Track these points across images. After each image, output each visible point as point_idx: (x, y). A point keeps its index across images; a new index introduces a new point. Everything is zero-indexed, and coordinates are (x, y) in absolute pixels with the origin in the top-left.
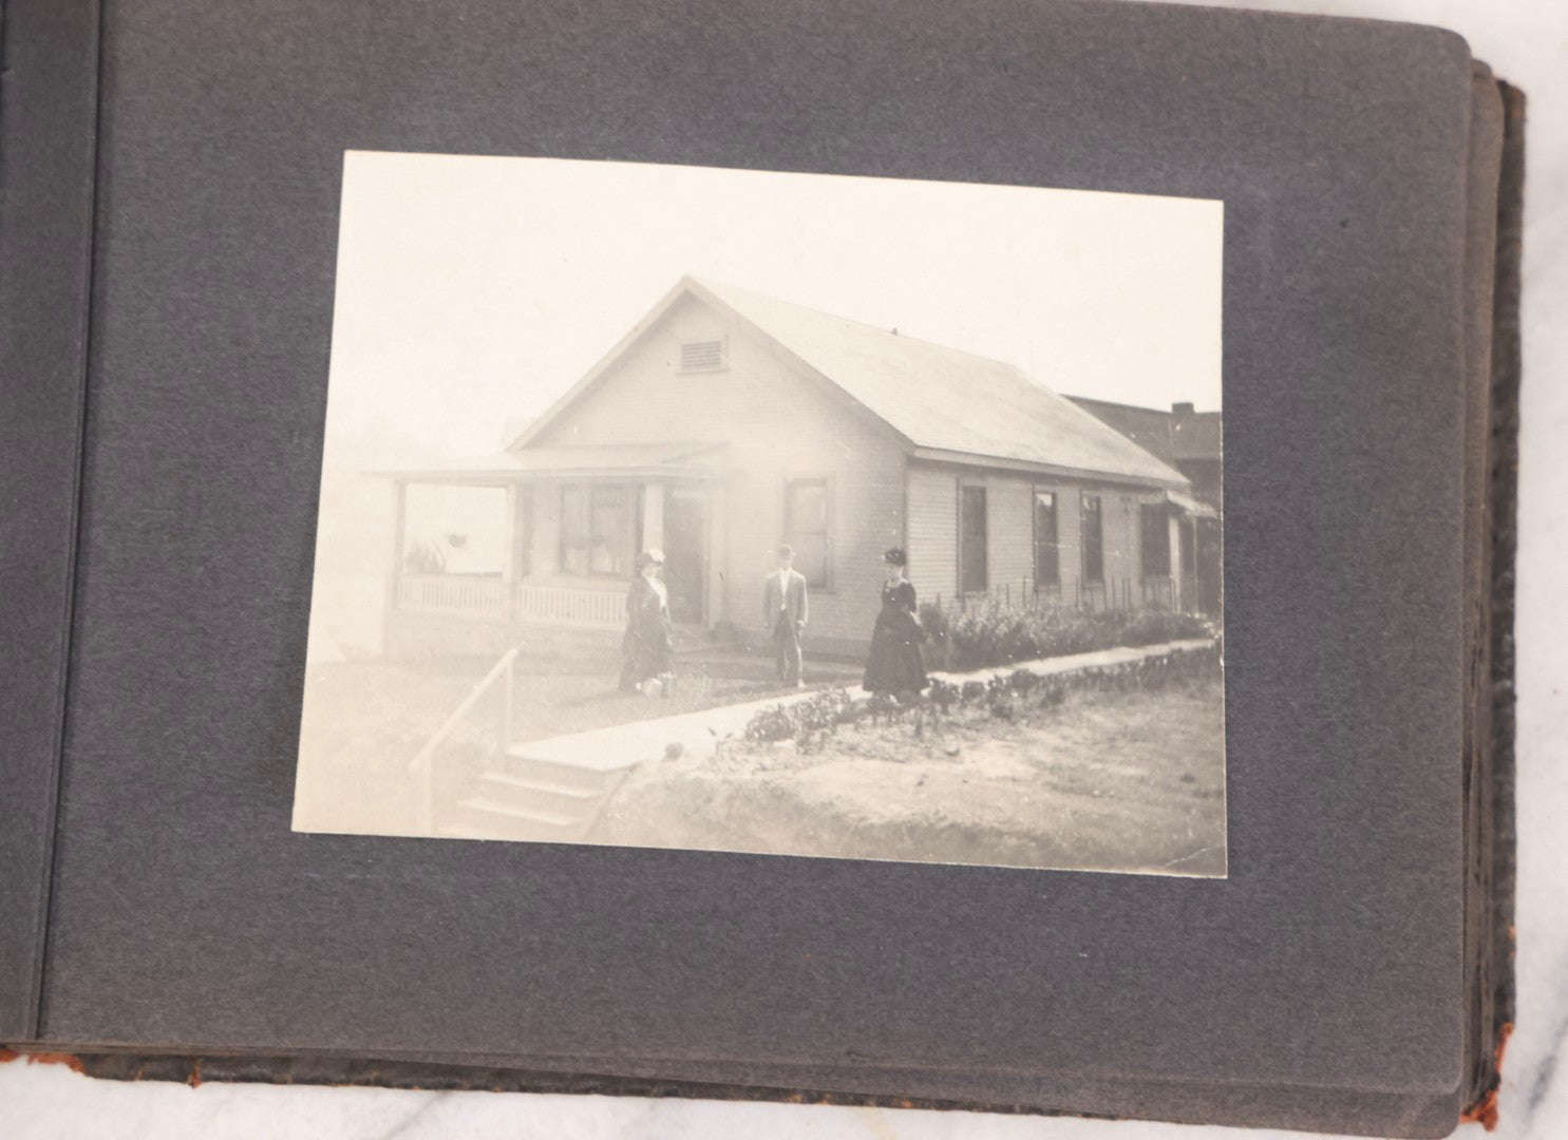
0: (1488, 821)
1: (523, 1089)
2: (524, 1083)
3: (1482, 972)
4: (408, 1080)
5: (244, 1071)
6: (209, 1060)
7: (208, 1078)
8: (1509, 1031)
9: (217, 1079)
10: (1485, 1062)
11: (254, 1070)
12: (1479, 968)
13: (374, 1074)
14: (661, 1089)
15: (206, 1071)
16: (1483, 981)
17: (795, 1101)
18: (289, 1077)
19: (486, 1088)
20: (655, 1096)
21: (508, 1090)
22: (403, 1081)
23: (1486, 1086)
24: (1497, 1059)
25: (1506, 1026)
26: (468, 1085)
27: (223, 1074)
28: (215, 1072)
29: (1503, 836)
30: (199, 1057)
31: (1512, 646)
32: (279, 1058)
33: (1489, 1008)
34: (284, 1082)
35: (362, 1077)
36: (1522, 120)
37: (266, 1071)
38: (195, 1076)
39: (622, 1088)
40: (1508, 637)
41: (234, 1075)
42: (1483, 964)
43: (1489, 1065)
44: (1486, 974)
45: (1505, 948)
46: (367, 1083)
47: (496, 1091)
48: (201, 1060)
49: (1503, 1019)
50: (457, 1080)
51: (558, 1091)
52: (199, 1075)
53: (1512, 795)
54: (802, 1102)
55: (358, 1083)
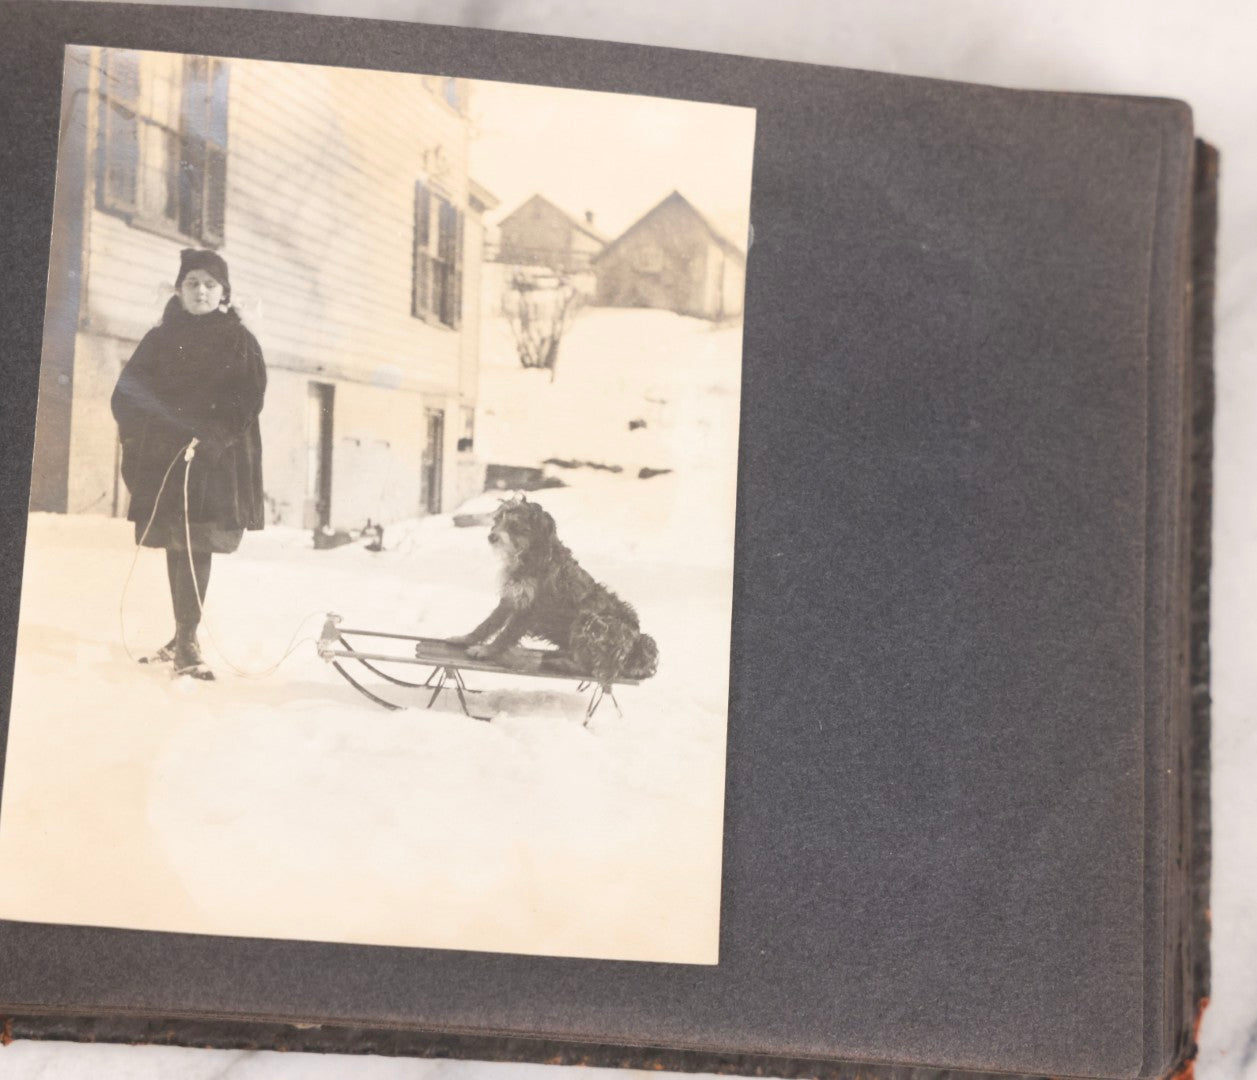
0: (1188, 812)
1: (307, 1049)
2: (308, 1044)
3: (1184, 949)
4: (201, 1040)
5: (51, 1030)
6: (19, 1019)
7: (18, 1036)
8: (1205, 1005)
9: (27, 1037)
10: (1187, 1032)
11: (60, 1029)
12: (1180, 945)
13: (171, 1034)
14: (433, 1051)
15: (16, 1030)
16: (1185, 958)
17: (556, 1063)
18: (93, 1037)
19: (273, 1048)
20: (428, 1057)
21: (293, 1049)
22: (196, 1040)
23: (1187, 1054)
24: (1196, 1030)
25: (1202, 1000)
26: (256, 1045)
27: (32, 1032)
28: (24, 1031)
29: (1201, 826)
30: (11, 1016)
31: (1208, 653)
32: (81, 1018)
33: (1189, 983)
34: (88, 1041)
35: (157, 1037)
36: (1216, 175)
37: (72, 1030)
38: (6, 1034)
39: (397, 1050)
40: (1204, 645)
41: (41, 1033)
42: (1185, 943)
43: (1190, 1035)
44: (1188, 951)
45: (1203, 928)
46: (164, 1042)
47: (282, 1051)
48: (12, 1020)
49: (1201, 994)
50: (245, 1040)
51: (339, 1051)
52: (10, 1034)
53: (1207, 790)
54: (562, 1064)
55: (156, 1042)
